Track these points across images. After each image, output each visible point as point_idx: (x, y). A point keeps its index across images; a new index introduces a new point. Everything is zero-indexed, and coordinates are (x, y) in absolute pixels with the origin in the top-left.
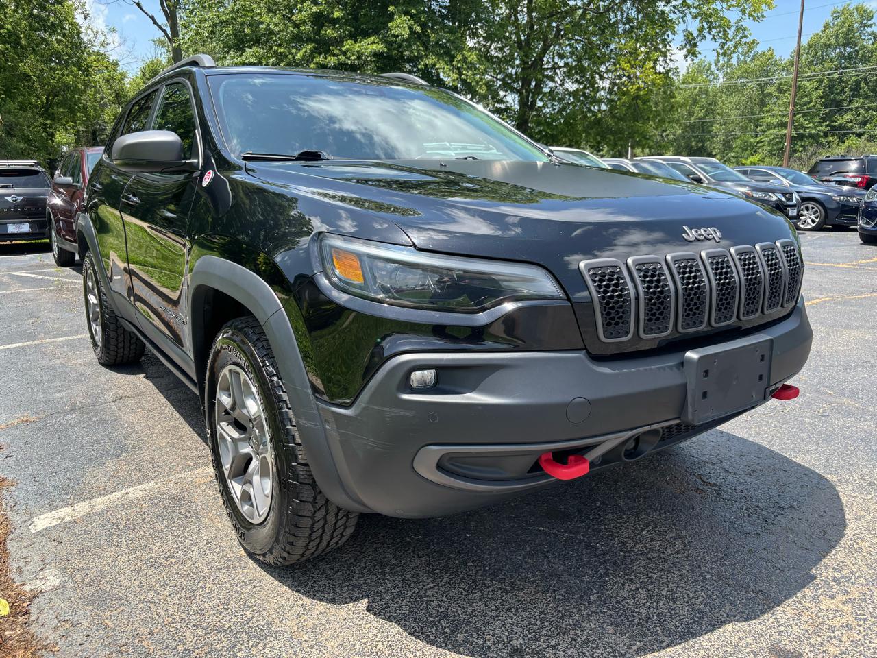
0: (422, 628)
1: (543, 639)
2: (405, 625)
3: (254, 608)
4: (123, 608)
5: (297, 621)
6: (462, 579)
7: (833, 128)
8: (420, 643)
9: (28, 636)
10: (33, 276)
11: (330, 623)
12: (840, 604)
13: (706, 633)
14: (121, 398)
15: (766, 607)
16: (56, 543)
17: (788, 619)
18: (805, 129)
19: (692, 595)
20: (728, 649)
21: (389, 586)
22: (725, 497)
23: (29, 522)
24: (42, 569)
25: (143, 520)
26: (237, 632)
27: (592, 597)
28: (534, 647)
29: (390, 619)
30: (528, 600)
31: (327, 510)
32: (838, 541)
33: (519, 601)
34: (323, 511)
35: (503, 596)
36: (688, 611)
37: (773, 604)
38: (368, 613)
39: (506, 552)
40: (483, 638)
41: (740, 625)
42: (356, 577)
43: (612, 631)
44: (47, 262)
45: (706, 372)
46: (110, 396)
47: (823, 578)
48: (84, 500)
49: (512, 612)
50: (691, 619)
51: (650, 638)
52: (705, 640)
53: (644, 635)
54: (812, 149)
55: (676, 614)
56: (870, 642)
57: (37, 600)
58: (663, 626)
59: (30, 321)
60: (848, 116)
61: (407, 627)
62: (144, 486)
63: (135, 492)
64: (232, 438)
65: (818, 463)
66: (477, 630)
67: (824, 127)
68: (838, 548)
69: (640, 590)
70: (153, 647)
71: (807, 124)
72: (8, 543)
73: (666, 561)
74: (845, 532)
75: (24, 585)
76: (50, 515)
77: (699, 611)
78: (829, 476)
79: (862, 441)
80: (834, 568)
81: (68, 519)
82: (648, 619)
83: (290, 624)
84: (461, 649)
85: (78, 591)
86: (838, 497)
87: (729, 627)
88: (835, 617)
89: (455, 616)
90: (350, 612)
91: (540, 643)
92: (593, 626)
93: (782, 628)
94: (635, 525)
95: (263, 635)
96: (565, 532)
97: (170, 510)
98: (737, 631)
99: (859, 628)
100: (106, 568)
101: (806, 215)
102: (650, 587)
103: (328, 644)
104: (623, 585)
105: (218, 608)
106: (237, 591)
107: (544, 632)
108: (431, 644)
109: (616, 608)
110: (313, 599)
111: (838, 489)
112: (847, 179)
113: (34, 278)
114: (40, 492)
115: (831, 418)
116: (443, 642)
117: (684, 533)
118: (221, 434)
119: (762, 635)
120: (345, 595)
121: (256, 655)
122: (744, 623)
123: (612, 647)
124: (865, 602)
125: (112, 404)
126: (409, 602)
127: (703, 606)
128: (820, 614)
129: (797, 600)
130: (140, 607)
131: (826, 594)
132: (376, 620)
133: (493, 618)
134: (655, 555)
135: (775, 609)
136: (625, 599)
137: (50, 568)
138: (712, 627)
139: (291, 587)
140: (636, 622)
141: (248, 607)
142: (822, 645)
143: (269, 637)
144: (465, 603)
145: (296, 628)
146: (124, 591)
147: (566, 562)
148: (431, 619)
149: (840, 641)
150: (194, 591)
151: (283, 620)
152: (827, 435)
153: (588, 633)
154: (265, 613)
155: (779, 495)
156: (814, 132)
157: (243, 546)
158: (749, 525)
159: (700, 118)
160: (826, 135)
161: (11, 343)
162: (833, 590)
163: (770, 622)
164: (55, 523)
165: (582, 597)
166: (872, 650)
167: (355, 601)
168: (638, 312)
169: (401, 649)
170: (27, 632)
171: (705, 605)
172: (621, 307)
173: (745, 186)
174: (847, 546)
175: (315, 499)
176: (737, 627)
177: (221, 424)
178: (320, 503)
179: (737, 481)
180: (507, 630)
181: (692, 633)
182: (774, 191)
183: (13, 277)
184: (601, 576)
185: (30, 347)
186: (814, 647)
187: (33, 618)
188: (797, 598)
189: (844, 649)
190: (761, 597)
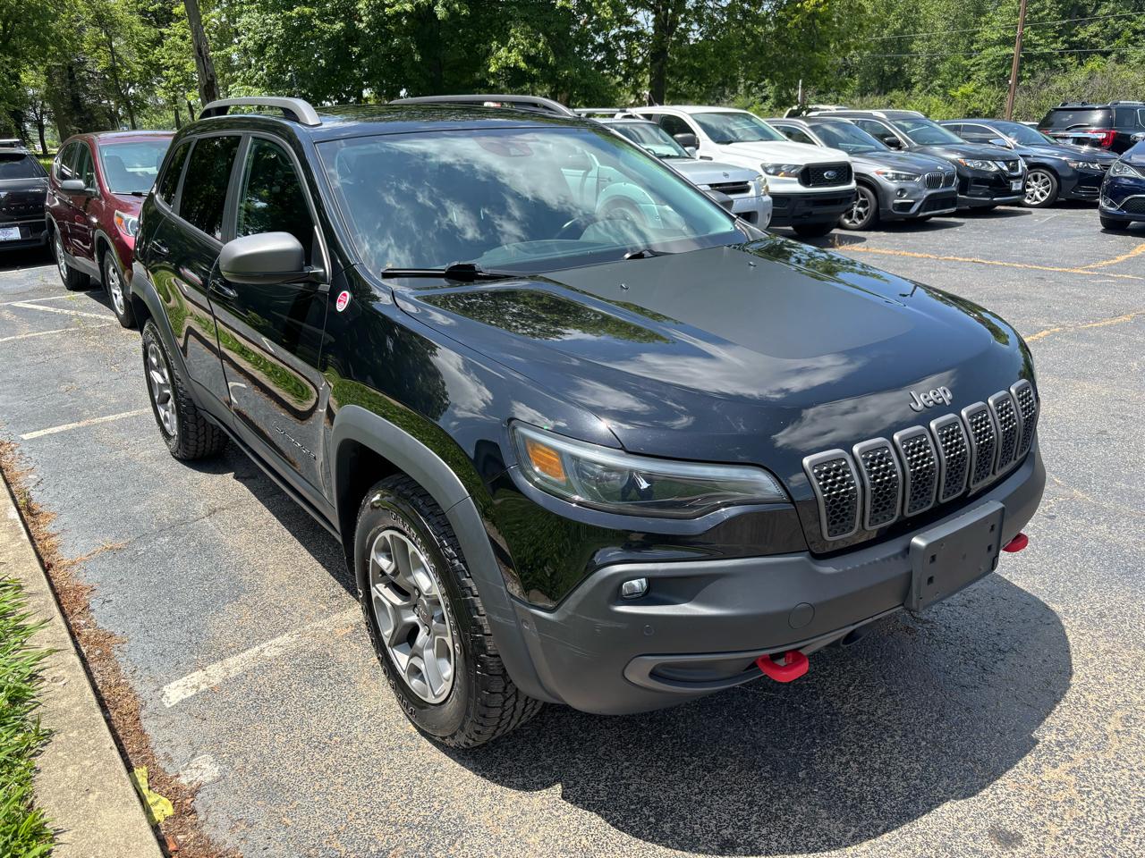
0: (625, 818)
1: (754, 827)
2: (606, 815)
3: (441, 798)
4: (298, 802)
5: (491, 814)
6: (659, 755)
7: (1073, 45)
8: (626, 837)
9: (205, 841)
10: (41, 308)
11: (526, 815)
12: (1063, 774)
13: (923, 814)
14: (215, 511)
15: (986, 780)
16: (198, 721)
17: (1009, 795)
18: (1036, 46)
19: (906, 767)
20: (946, 833)
21: (581, 766)
22: (939, 638)
23: (160, 693)
24: (193, 756)
25: (290, 686)
26: (430, 829)
27: (800, 775)
28: (745, 837)
29: (588, 808)
30: (733, 779)
31: (517, 697)
32: (1063, 694)
33: (723, 781)
34: (513, 699)
35: (706, 776)
36: (904, 787)
37: (992, 776)
38: (565, 802)
39: (702, 719)
40: (690, 828)
41: (958, 803)
42: (543, 757)
43: (825, 815)
44: (51, 282)
45: (933, 558)
46: (200, 507)
47: (1046, 743)
48: (215, 661)
49: (717, 795)
50: (908, 797)
51: (865, 823)
52: (923, 822)
53: (859, 819)
54: (1043, 75)
55: (891, 791)
56: (1093, 819)
57: (199, 795)
58: (878, 807)
59: (63, 388)
60: (1093, 28)
61: (609, 817)
62: (278, 640)
63: (271, 649)
64: (392, 604)
65: (1042, 588)
66: (683, 818)
67: (1059, 45)
68: (1063, 703)
69: (851, 763)
70: (343, 849)
71: (1037, 40)
72: (143, 721)
73: (877, 725)
74: (1071, 682)
75: (178, 776)
76: (181, 682)
77: (915, 787)
78: (1054, 605)
79: (1093, 554)
80: (1058, 730)
81: (203, 687)
82: (862, 799)
83: (485, 817)
84: (670, 842)
85: (243, 782)
86: (1065, 634)
87: (947, 806)
88: (1057, 790)
89: (657, 802)
90: (545, 801)
91: (751, 832)
92: (805, 810)
93: (1002, 806)
94: (840, 678)
95: (458, 831)
96: (764, 690)
97: (317, 672)
98: (956, 811)
99: (1082, 803)
100: (265, 752)
101: (1033, 187)
102: (861, 759)
103: (528, 841)
104: (833, 757)
105: (402, 799)
106: (417, 778)
107: (754, 818)
108: (637, 837)
109: (828, 787)
110: (502, 785)
111: (1064, 623)
112: (1088, 135)
113: (43, 312)
114: (159, 651)
115: (1058, 521)
116: (650, 834)
117: (894, 689)
118: (378, 597)
119: (982, 815)
120: (535, 779)
121: (455, 856)
122: (963, 801)
123: (826, 834)
124: (1090, 771)
125: (207, 520)
126: (606, 786)
127: (918, 781)
128: (1042, 787)
129: (1017, 770)
130: (316, 799)
131: (1049, 763)
132: (574, 809)
133: (699, 803)
134: (864, 717)
135: (995, 783)
136: (835, 775)
137: (202, 754)
138: (929, 807)
139: (475, 770)
140: (849, 803)
141: (434, 797)
142: (1043, 824)
143: (464, 834)
144: (666, 785)
145: (491, 821)
146: (294, 780)
147: (769, 730)
148: (633, 807)
149: (1063, 819)
150: (370, 778)
151: (475, 812)
152: (1054, 546)
153: (800, 818)
154: (453, 804)
155: (999, 634)
156: (1046, 51)
157: (410, 720)
158: (966, 675)
159: (896, 32)
160: (1062, 55)
161: (50, 426)
162: (1057, 758)
163: (990, 799)
164: (190, 693)
165: (790, 774)
166: (1095, 829)
167: (547, 787)
168: (863, 507)
169: (607, 843)
170: (200, 836)
171: (921, 780)
172: (847, 504)
173: (957, 151)
174: (1073, 701)
175: (505, 688)
176: (955, 806)
177: (377, 586)
178: (510, 691)
179: (952, 615)
180: (715, 818)
181: (909, 815)
182: (993, 159)
183: (16, 310)
184: (808, 747)
185: (77, 431)
186: (1036, 827)
187: (202, 817)
188: (1018, 768)
189: (1066, 829)
190: (980, 768)
